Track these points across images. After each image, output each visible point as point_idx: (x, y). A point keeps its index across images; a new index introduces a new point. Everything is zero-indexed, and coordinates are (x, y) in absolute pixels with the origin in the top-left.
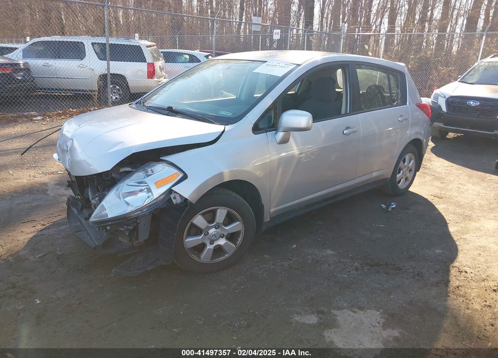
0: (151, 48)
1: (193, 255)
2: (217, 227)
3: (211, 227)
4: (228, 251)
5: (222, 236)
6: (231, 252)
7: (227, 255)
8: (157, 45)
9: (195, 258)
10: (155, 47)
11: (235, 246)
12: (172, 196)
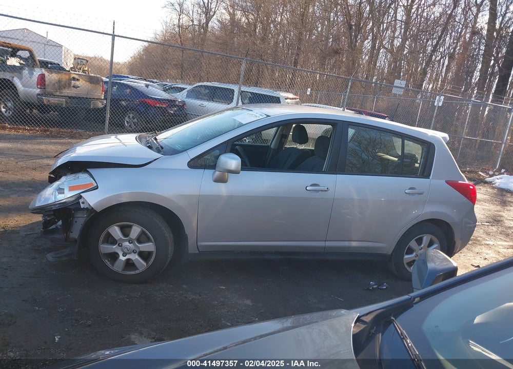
0: (296, 100)
1: (106, 261)
2: (131, 241)
3: (125, 241)
4: (139, 268)
5: (134, 252)
6: (141, 269)
7: (137, 272)
8: (300, 99)
9: (108, 263)
10: (298, 100)
11: (147, 265)
12: (81, 201)
